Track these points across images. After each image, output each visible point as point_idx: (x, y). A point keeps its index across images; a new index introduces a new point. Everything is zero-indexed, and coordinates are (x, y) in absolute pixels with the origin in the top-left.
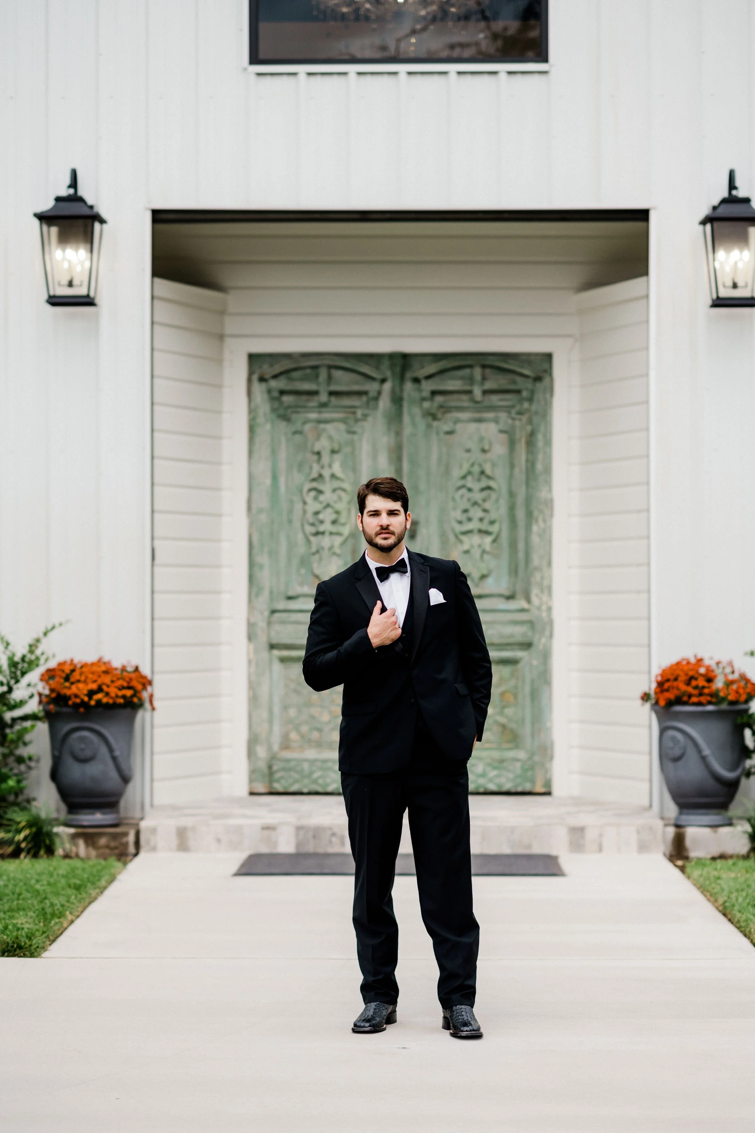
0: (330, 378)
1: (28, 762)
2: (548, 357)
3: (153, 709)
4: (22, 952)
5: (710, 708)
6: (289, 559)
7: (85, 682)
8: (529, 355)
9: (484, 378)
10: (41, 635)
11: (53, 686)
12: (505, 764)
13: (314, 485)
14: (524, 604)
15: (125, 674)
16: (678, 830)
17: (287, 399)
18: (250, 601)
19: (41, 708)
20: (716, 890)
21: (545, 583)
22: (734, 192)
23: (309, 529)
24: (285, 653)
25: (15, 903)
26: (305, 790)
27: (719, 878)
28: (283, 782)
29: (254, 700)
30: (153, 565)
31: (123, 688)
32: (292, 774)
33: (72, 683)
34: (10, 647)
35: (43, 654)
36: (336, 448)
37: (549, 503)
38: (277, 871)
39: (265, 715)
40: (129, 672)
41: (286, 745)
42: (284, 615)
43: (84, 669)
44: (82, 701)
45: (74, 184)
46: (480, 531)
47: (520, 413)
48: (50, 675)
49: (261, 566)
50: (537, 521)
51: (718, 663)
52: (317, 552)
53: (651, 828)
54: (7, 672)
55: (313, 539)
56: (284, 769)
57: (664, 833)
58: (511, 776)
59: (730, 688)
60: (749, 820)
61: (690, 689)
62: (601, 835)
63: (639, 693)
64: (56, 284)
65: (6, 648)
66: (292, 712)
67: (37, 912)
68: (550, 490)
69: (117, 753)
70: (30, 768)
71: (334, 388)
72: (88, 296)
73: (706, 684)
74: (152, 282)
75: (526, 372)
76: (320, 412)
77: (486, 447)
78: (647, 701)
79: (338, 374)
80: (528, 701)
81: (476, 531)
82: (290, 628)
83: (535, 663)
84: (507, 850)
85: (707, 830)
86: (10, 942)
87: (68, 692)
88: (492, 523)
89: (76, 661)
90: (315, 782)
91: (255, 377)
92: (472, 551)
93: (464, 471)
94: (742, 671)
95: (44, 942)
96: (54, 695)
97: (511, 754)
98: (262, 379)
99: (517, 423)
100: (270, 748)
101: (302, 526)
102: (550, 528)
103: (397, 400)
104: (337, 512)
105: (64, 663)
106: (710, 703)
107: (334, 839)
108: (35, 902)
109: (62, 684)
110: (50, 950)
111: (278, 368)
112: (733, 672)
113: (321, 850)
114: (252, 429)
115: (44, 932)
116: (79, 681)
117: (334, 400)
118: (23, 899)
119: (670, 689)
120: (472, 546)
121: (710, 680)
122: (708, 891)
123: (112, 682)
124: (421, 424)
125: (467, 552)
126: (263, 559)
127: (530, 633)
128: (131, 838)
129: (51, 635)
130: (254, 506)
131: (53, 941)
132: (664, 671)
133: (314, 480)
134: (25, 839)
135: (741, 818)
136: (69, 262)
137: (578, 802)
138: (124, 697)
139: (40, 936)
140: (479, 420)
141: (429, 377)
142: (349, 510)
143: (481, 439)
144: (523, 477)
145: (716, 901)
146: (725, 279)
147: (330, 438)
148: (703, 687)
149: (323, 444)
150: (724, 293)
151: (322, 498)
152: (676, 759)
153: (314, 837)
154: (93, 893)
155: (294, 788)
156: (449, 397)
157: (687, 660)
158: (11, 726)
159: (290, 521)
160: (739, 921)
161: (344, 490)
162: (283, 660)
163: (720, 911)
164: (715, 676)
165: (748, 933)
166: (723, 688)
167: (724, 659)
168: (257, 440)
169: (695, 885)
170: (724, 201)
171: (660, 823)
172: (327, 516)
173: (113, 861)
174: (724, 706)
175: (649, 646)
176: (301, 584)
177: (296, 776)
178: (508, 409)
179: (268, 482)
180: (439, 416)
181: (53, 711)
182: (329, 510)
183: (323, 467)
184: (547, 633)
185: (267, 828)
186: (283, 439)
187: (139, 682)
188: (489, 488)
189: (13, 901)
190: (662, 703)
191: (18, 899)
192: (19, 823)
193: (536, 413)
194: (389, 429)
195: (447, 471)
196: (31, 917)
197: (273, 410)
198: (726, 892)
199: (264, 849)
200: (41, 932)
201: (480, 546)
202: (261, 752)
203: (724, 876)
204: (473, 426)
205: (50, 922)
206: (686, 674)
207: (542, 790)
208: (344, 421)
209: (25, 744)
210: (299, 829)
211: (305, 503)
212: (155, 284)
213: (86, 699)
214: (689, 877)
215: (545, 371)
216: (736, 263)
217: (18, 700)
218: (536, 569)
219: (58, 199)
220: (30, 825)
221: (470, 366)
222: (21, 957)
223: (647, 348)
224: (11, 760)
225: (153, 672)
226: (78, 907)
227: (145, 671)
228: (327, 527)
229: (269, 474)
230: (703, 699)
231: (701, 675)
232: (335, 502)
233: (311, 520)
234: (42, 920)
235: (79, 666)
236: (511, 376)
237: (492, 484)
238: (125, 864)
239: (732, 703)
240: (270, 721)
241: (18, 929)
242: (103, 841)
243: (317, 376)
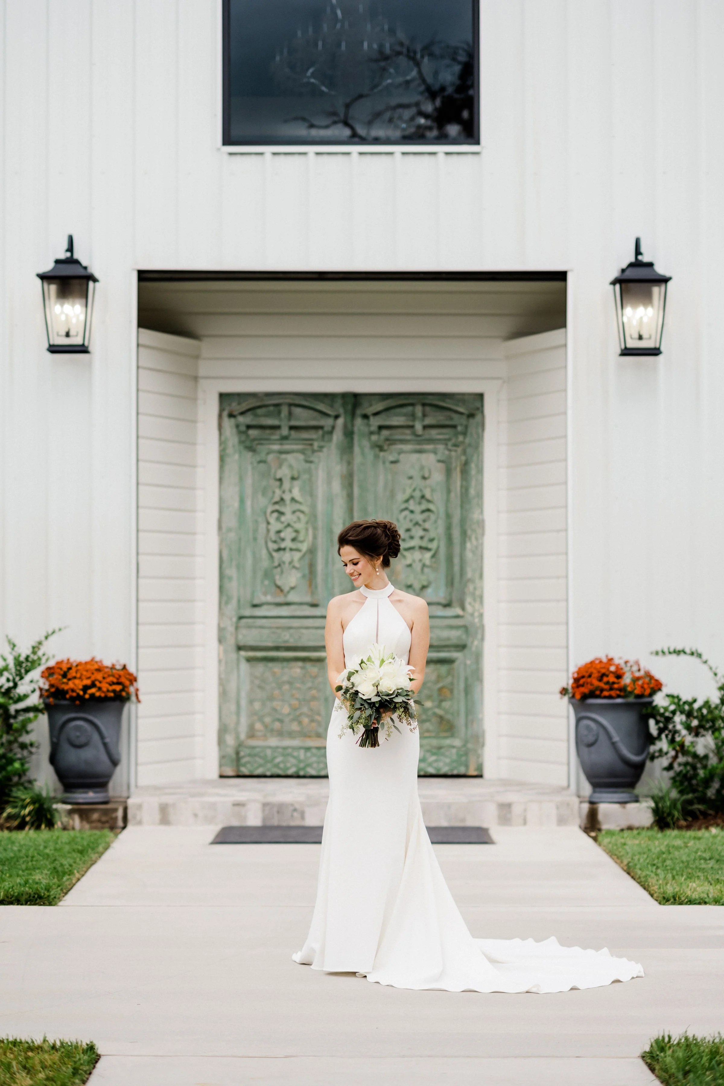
0: (290, 414)
1: (30, 748)
2: (480, 396)
3: (139, 701)
4: (42, 901)
5: (619, 701)
6: (254, 572)
7: (80, 678)
8: (463, 394)
9: (424, 415)
10: (43, 638)
11: (53, 682)
12: (442, 750)
13: (277, 507)
14: (458, 611)
15: (114, 671)
16: (591, 806)
17: (253, 433)
18: (220, 608)
19: (41, 701)
20: (622, 854)
21: (477, 593)
22: (640, 257)
23: (272, 546)
24: (251, 654)
25: (30, 864)
26: (268, 773)
27: (625, 844)
28: (248, 766)
29: (223, 694)
30: (138, 577)
31: (112, 684)
32: (258, 759)
33: (69, 680)
34: (16, 649)
35: (44, 655)
36: (296, 475)
37: (481, 524)
38: (248, 840)
39: (233, 707)
40: (118, 670)
41: (252, 734)
42: (250, 621)
43: (79, 668)
44: (78, 694)
45: (70, 249)
46: (421, 548)
47: (455, 445)
48: (49, 672)
49: (230, 579)
50: (470, 539)
51: (626, 662)
52: (279, 565)
53: (568, 805)
54: (13, 670)
55: (275, 554)
56: (250, 755)
57: (580, 808)
58: (448, 760)
59: (636, 684)
60: (653, 798)
61: (602, 685)
62: (525, 810)
63: (559, 688)
64: (55, 335)
65: (13, 649)
66: (257, 705)
67: (51, 870)
68: (482, 512)
69: (107, 740)
70: (31, 753)
71: (293, 423)
72: (83, 345)
73: (615, 680)
74: (138, 332)
75: (461, 410)
76: (281, 444)
77: (426, 475)
78: (565, 695)
79: (297, 411)
80: (462, 694)
81: (417, 548)
82: (255, 632)
83: (468, 662)
84: (444, 824)
85: (617, 806)
86: (32, 893)
87: (66, 687)
88: (431, 540)
89: (72, 660)
90: (277, 766)
91: (225, 414)
92: (414, 565)
93: (406, 496)
94: (647, 669)
95: (60, 894)
96: (53, 690)
97: (448, 742)
98: (231, 415)
99: (453, 454)
100: (237, 737)
101: (266, 543)
102: (482, 544)
103: (349, 434)
104: (297, 531)
105: (62, 662)
106: (619, 696)
107: (295, 814)
108: (47, 863)
109: (60, 680)
110: (65, 900)
111: (244, 406)
112: (639, 670)
113: (284, 824)
114: (222, 459)
115: (59, 886)
116: (75, 678)
117: (294, 434)
118: (37, 861)
119: (585, 684)
120: (414, 561)
121: (619, 676)
122: (616, 855)
123: (104, 678)
124: (370, 454)
125: (410, 566)
126: (231, 572)
127: (464, 637)
128: (120, 814)
129: (51, 639)
130: (224, 526)
131: (66, 893)
132: (580, 669)
133: (276, 503)
134: (29, 813)
135: (647, 796)
136: (67, 316)
137: (506, 783)
138: (114, 691)
139: (56, 889)
140: (420, 452)
141: (376, 414)
142: (307, 530)
143: (422, 468)
144: (458, 502)
145: (622, 862)
146: (632, 332)
147: (291, 466)
148: (614, 683)
149: (284, 472)
150: (632, 344)
151: (283, 519)
152: (590, 745)
153: (278, 812)
154: (94, 856)
155: (259, 771)
156: (394, 431)
157: (600, 659)
158: (15, 717)
159: (255, 539)
160: (640, 878)
161: (302, 512)
162: (249, 660)
163: (625, 871)
164: (624, 674)
165: (646, 887)
166: (630, 683)
167: (632, 659)
168: (227, 468)
169: (605, 850)
170: (631, 265)
171: (576, 800)
172: (288, 534)
173: (106, 832)
174: (631, 699)
175: (567, 647)
176: (265, 594)
177: (261, 761)
178: (445, 442)
179: (236, 504)
180: (386, 447)
181: (53, 703)
182: (289, 530)
183: (284, 492)
184: (479, 637)
185: (237, 805)
186: (250, 468)
187: (127, 678)
188: (428, 510)
189: (28, 863)
190: (578, 696)
191: (32, 861)
192: (24, 800)
193: (470, 445)
194: (341, 459)
195: (392, 495)
196: (46, 874)
197: (241, 442)
198: (630, 855)
199: (235, 823)
200: (56, 885)
201: (420, 560)
202: (230, 740)
203: (629, 842)
204: (415, 456)
205: (62, 878)
206: (599, 672)
207: (475, 773)
208: (302, 452)
209: (27, 732)
210: (265, 805)
211: (268, 523)
212: (140, 334)
213: (81, 693)
214: (600, 845)
215: (478, 409)
216: (641, 318)
217: (22, 694)
218: (469, 580)
219: (58, 262)
220: (33, 802)
221: (412, 405)
222: (41, 905)
223: (565, 390)
224: (15, 746)
225: (137, 670)
226: (82, 868)
227: (132, 669)
228: (288, 544)
229: (237, 498)
230: (613, 693)
231: (611, 672)
232: (295, 522)
233: (274, 539)
234: (56, 877)
235: (75, 664)
236: (448, 413)
237: (431, 507)
238: (116, 835)
239: (638, 696)
240: (238, 714)
241: (37, 883)
242: (95, 816)
243: (279, 412)
